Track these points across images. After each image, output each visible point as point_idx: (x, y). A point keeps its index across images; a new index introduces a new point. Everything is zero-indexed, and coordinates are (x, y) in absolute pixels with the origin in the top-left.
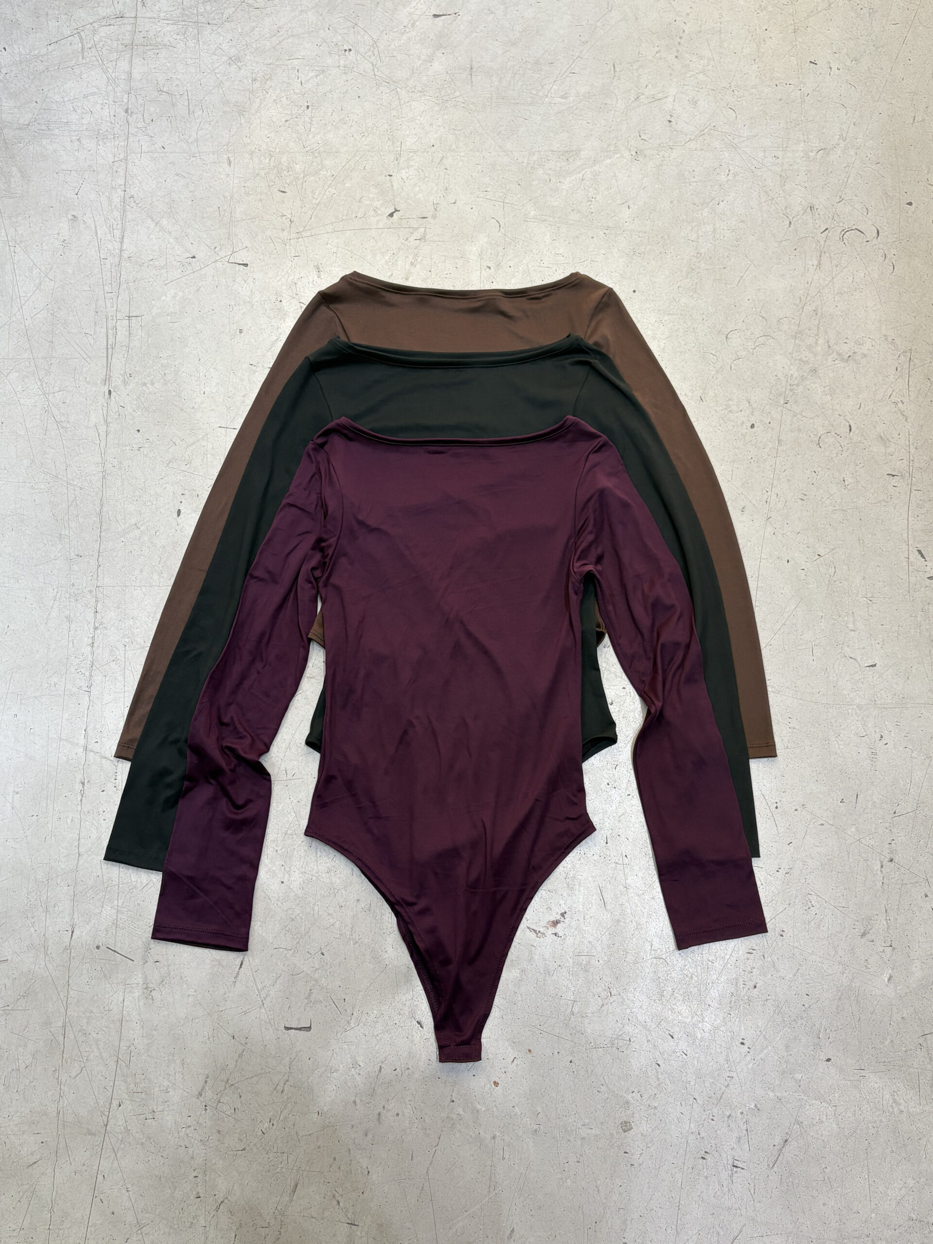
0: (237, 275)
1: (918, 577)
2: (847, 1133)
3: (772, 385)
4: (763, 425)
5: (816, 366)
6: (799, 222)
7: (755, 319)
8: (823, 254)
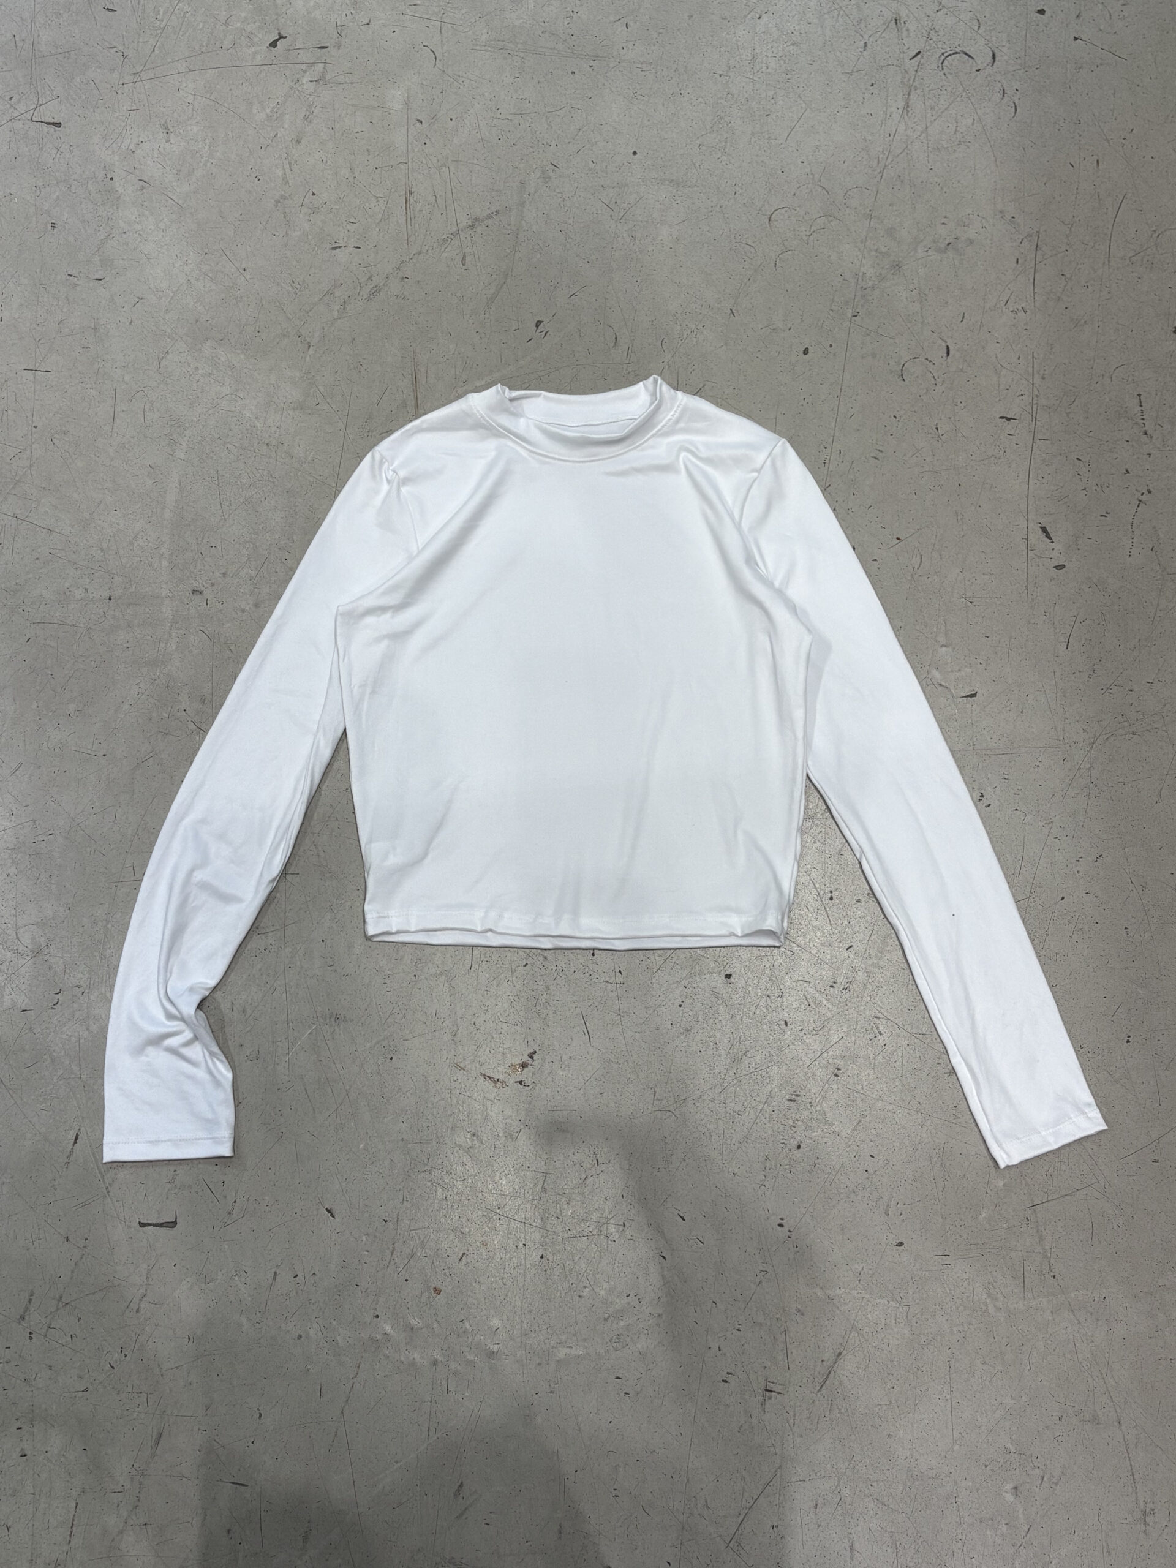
0: (45, 140)
1: (1041, 565)
2: (922, 1341)
3: (834, 289)
4: (821, 349)
5: (900, 259)
6: (878, 42)
7: (811, 191)
8: (913, 89)
